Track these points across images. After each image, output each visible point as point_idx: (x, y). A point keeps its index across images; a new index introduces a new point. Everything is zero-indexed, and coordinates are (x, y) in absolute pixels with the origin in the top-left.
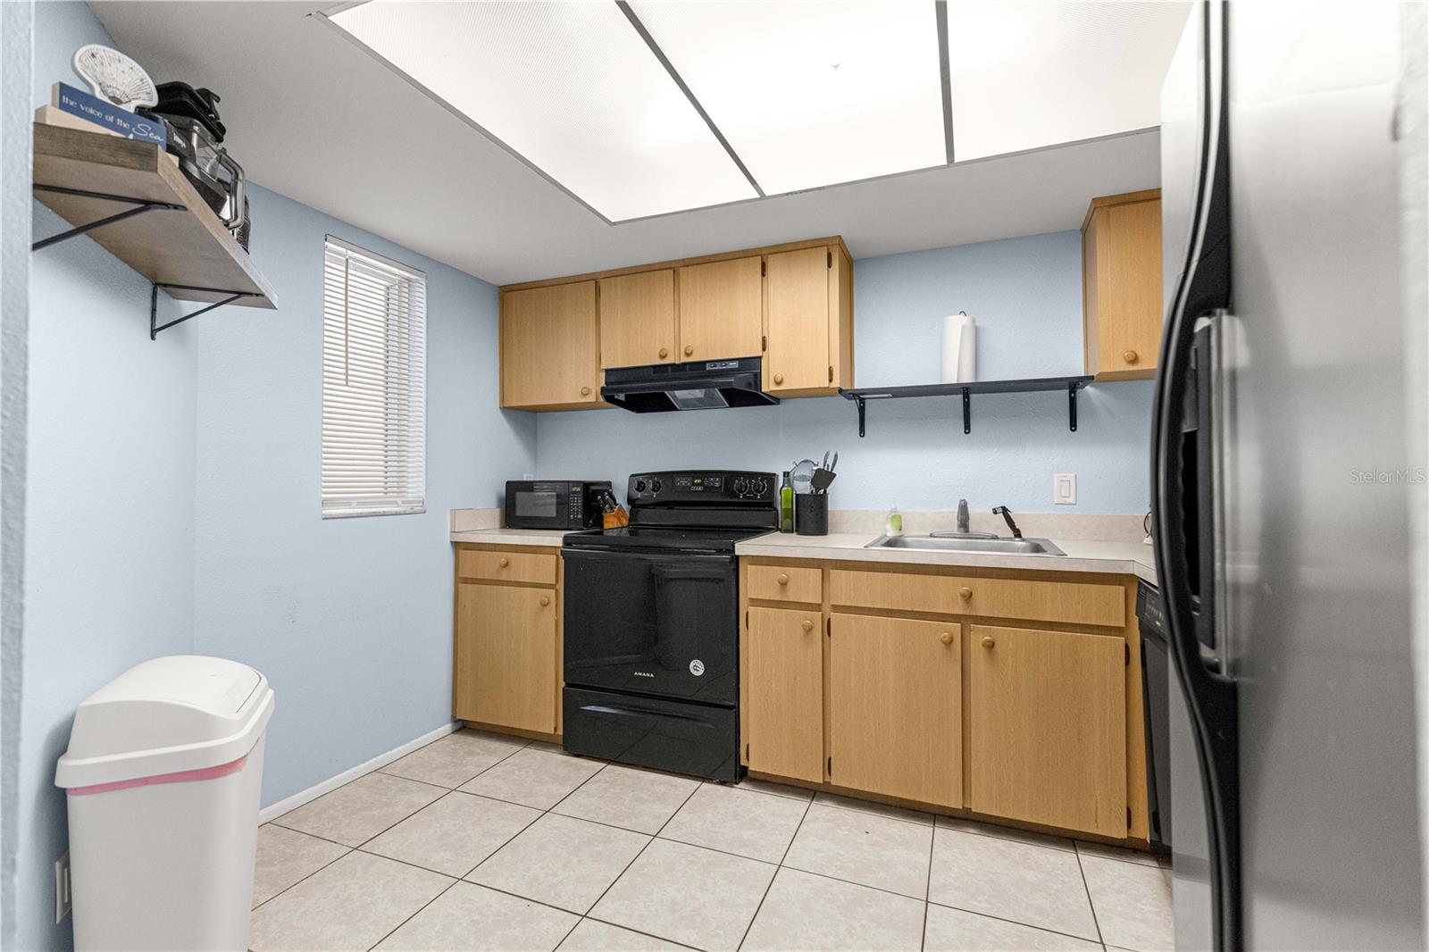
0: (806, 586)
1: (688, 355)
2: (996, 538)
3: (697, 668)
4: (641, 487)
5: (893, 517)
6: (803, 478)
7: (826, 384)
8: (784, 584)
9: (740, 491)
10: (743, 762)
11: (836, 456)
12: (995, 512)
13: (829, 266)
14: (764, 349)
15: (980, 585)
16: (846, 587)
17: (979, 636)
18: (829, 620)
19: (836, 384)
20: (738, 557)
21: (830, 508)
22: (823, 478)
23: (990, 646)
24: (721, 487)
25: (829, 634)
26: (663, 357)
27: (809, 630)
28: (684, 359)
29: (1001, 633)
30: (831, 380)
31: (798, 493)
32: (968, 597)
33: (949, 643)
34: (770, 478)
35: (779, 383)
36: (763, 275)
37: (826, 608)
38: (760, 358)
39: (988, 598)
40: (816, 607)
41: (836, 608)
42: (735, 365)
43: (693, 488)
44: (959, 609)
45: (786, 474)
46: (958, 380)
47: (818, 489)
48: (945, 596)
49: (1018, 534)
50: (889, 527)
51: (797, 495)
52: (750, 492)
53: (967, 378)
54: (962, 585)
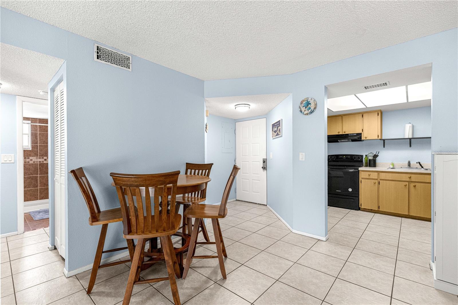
0: (374, 176)
1: (344, 132)
2: (417, 168)
3: (350, 190)
4: (331, 157)
5: (392, 164)
6: (370, 156)
7: (377, 138)
8: (369, 175)
9: (355, 158)
10: (360, 207)
11: (379, 152)
12: (417, 163)
13: (378, 115)
14: (362, 131)
15: (412, 176)
16: (383, 176)
17: (412, 185)
18: (379, 182)
19: (379, 138)
20: (359, 170)
21: (377, 162)
22: (376, 156)
23: (415, 186)
24: (350, 158)
25: (379, 184)
26: (338, 133)
27: (375, 183)
28: (344, 133)
29: (417, 184)
30: (378, 137)
31: (369, 159)
32: (410, 178)
33: (406, 185)
34: (362, 156)
35: (366, 138)
36: (362, 117)
37: (379, 179)
38: (361, 133)
39: (414, 178)
40: (377, 179)
41: (381, 180)
42: (356, 134)
43: (343, 158)
44: (408, 180)
45: (366, 155)
46: (408, 137)
47: (374, 158)
48: (405, 177)
49: (422, 167)
50: (391, 166)
51: (369, 160)
52: (357, 159)
53: (410, 137)
54: (409, 175)
